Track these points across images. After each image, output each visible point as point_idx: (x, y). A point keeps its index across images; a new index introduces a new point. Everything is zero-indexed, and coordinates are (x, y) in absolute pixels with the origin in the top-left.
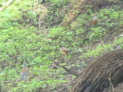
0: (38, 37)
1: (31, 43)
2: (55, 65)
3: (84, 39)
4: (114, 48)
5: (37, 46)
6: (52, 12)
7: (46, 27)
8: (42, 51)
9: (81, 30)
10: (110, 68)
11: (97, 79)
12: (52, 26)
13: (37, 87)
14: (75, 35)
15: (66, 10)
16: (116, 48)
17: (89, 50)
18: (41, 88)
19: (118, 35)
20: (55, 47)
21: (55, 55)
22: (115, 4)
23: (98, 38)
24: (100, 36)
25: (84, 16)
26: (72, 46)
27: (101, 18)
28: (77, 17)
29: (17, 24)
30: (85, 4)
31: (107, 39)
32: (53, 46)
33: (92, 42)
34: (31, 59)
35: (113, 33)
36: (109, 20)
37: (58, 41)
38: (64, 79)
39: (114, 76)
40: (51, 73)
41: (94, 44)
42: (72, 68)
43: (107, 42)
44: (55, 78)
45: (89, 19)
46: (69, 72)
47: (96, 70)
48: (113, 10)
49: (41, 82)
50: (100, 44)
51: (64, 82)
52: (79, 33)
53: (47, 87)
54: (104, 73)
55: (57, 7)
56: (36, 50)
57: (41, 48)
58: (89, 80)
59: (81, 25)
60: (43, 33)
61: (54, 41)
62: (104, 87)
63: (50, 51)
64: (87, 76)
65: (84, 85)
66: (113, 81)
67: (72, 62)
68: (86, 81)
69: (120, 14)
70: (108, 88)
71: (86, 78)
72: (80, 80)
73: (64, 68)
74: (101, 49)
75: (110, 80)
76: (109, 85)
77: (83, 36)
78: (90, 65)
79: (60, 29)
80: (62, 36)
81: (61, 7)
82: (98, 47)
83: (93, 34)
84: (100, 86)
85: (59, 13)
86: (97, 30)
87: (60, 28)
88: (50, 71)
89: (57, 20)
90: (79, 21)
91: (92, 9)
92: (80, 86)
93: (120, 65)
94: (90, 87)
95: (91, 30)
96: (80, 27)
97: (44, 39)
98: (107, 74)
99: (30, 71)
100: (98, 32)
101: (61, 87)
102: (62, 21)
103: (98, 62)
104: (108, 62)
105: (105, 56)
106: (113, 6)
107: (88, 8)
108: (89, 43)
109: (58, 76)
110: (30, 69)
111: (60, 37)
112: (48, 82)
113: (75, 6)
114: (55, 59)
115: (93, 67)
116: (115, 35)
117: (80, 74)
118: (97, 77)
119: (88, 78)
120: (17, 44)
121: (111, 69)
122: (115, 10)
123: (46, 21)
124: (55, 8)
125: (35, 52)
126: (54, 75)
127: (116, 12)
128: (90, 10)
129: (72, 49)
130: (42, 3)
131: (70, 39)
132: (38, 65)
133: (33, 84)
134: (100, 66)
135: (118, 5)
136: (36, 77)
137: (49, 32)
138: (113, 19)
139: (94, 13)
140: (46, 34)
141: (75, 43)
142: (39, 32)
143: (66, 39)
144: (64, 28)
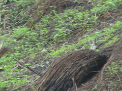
0: (2, 37)
2: (20, 65)
3: (48, 39)
4: (78, 49)
6: (17, 12)
7: (11, 28)
9: (46, 30)
11: (61, 79)
12: (16, 26)
14: (39, 36)
15: (31, 11)
16: (80, 48)
17: (53, 51)
18: (5, 88)
19: (82, 35)
20: (19, 48)
21: (19, 55)
22: (79, 5)
23: (62, 39)
24: (64, 37)
25: (48, 16)
26: (36, 46)
27: (65, 18)
28: (41, 17)
30: (49, 4)
31: (71, 39)
32: (17, 46)
33: (56, 42)
35: (77, 34)
36: (73, 21)
37: (22, 41)
38: (28, 79)
39: (78, 77)
40: (15, 73)
41: (59, 44)
42: (36, 68)
43: (71, 42)
44: (19, 77)
45: (54, 20)
46: (33, 72)
47: (59, 70)
48: (77, 11)
49: (6, 82)
50: (64, 45)
51: (28, 81)
52: (43, 33)
53: (12, 87)
54: (67, 73)
55: (22, 8)
58: (53, 80)
59: (46, 25)
60: (8, 33)
61: (18, 42)
62: (68, 87)
63: (15, 51)
64: (51, 76)
65: (48, 85)
66: (76, 81)
67: (36, 62)
68: (50, 81)
69: (84, 14)
70: (72, 88)
71: (50, 78)
72: (44, 80)
73: (28, 68)
74: (65, 49)
75: (73, 79)
76: (72, 85)
77: (47, 36)
78: (54, 65)
80: (26, 37)
81: (26, 7)
82: (62, 47)
83: (57, 35)
84: (63, 86)
85: (23, 13)
86: (61, 30)
87: (25, 29)
88: (14, 71)
89: (21, 20)
90: (44, 22)
91: (56, 10)
92: (44, 86)
93: (83, 65)
94: (54, 87)
95: (56, 31)
96: (44, 27)
97: (9, 39)
98: (71, 74)
100: (62, 32)
101: (25, 86)
102: (26, 22)
103: (61, 62)
105: (69, 56)
106: (77, 6)
107: (53, 8)
108: (53, 43)
109: (23, 76)
111: (24, 38)
112: (13, 81)
113: (39, 7)
114: (19, 59)
115: (57, 67)
116: (79, 35)
117: (44, 74)
118: (60, 77)
119: (51, 78)
121: (74, 69)
122: (80, 11)
123: (10, 22)
124: (19, 9)
126: (18, 75)
127: (80, 13)
128: (54, 11)
129: (37, 49)
130: (7, 3)
131: (34, 39)
132: (2, 64)
135: (82, 6)
137: (14, 32)
138: (77, 20)
139: (58, 13)
140: (11, 34)
141: (39, 43)
142: (4, 32)
143: (31, 39)
144: (29, 29)
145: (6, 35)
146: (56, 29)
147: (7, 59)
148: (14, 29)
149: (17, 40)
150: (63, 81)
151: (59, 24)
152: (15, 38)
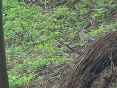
0: (44, 16)
1: (37, 21)
2: (59, 44)
4: (116, 29)
5: (42, 25)
7: (52, 7)
8: (47, 29)
9: (85, 10)
10: (111, 47)
11: (99, 58)
12: (57, 5)
13: (42, 64)
14: (79, 16)
17: (92, 30)
18: (45, 66)
20: (59, 27)
21: (60, 34)
23: (101, 19)
24: (103, 17)
26: (76, 26)
29: (24, 3)
31: (109, 20)
32: (58, 25)
33: (95, 22)
34: (37, 37)
35: (115, 14)
36: (111, 2)
37: (63, 20)
38: (67, 57)
39: (115, 56)
40: (55, 51)
41: (97, 24)
42: (75, 47)
43: (109, 22)
44: (59, 55)
46: (72, 50)
47: (98, 49)
49: (46, 59)
50: (102, 25)
51: (67, 60)
52: (83, 13)
53: (51, 64)
54: (105, 52)
56: (42, 28)
57: (47, 27)
58: (91, 58)
59: (85, 5)
60: (49, 12)
61: (59, 21)
62: (105, 65)
63: (55, 30)
64: (90, 54)
65: (87, 63)
66: (114, 61)
67: (75, 41)
68: (88, 60)
70: (109, 67)
71: (88, 56)
72: (82, 59)
73: (68, 46)
74: (103, 29)
75: (111, 59)
76: (110, 64)
77: (86, 16)
78: (92, 44)
79: (65, 9)
82: (101, 27)
84: (101, 64)
86: (100, 11)
88: (54, 49)
89: (62, 0)
90: (84, 2)
92: (82, 64)
94: (92, 65)
95: (95, 11)
96: (84, 7)
97: (49, 18)
98: (109, 54)
99: (35, 49)
100: (100, 13)
101: (65, 64)
102: (67, 2)
103: (100, 42)
104: (110, 41)
105: (107, 36)
109: (62, 54)
110: (35, 47)
111: (65, 17)
112: (53, 59)
114: (59, 37)
115: (95, 46)
117: (83, 53)
118: (98, 56)
120: (24, 23)
123: (51, 2)
125: (41, 31)
126: (58, 53)
129: (76, 28)
131: (74, 18)
132: (43, 43)
133: (38, 61)
134: (103, 45)
136: (41, 55)
137: (54, 11)
138: (115, 1)
140: (52, 14)
141: (79, 23)
142: (45, 11)
143: (71, 19)
144: (69, 8)
145: (47, 14)
146: (95, 10)
147: (48, 37)
148: (54, 9)
149: (57, 20)
150: (101, 59)
151: (98, 5)
152: (55, 17)
